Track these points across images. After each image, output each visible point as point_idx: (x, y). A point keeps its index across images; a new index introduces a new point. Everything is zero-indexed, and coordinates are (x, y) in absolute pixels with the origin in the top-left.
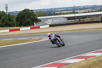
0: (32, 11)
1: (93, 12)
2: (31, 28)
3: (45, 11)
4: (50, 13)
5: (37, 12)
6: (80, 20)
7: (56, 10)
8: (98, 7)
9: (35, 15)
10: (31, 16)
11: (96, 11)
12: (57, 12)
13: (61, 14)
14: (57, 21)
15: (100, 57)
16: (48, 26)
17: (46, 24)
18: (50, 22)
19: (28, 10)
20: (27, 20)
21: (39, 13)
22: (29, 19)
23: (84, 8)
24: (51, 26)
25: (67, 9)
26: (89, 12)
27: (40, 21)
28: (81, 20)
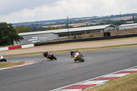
0: (10, 25)
1: (93, 25)
2: (10, 48)
3: (28, 24)
4: (35, 27)
5: (17, 27)
6: (75, 37)
7: (43, 24)
8: (100, 18)
9: (15, 31)
10: (10, 33)
11: (96, 25)
12: (45, 27)
13: (50, 29)
14: (44, 39)
15: (102, 85)
16: (33, 45)
17: (30, 43)
18: (35, 40)
19: (6, 24)
20: (5, 38)
21: (21, 27)
22: (7, 36)
23: (80, 21)
24: (36, 45)
25: (58, 22)
26: (87, 26)
27: (21, 38)
28: (77, 36)
